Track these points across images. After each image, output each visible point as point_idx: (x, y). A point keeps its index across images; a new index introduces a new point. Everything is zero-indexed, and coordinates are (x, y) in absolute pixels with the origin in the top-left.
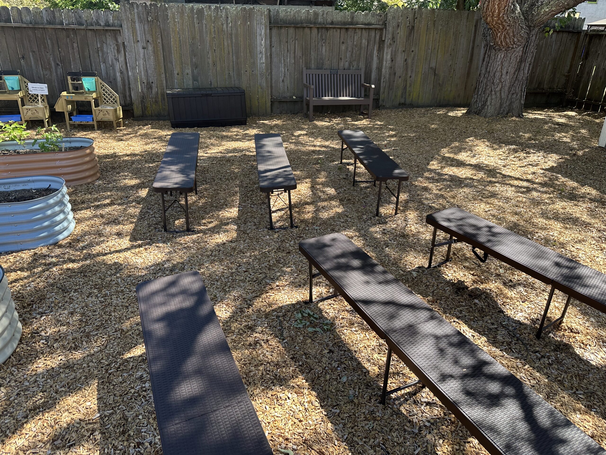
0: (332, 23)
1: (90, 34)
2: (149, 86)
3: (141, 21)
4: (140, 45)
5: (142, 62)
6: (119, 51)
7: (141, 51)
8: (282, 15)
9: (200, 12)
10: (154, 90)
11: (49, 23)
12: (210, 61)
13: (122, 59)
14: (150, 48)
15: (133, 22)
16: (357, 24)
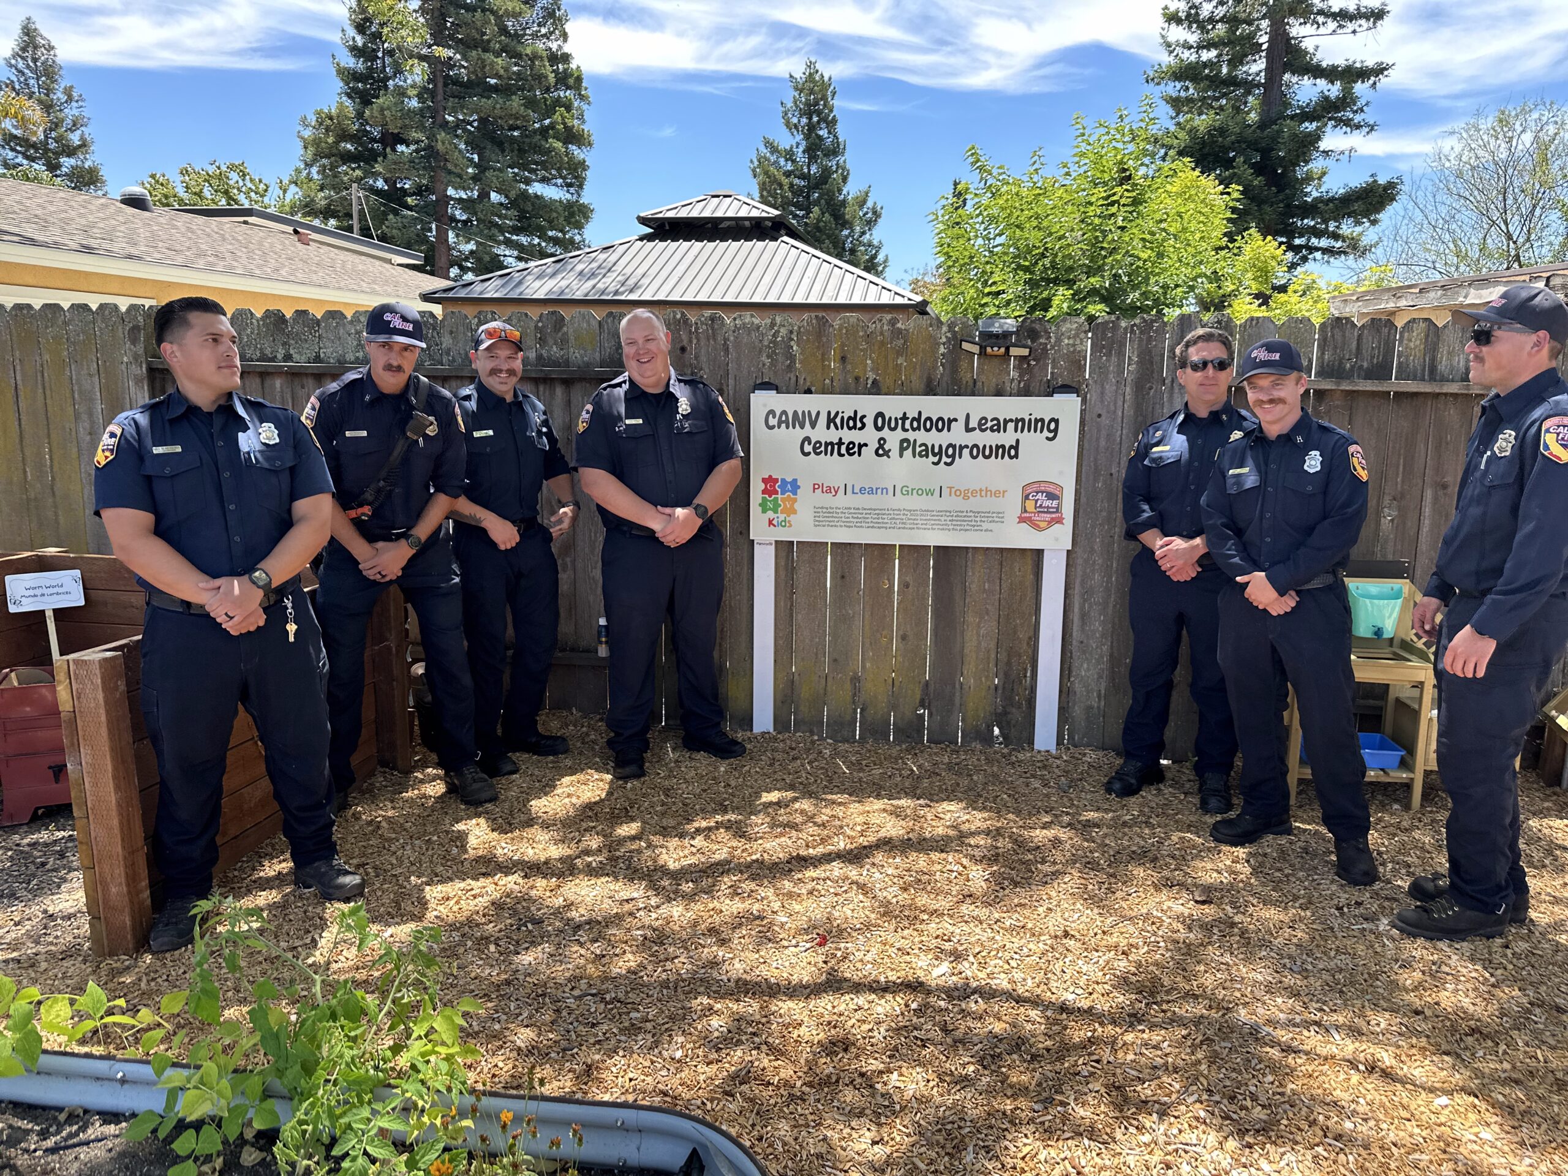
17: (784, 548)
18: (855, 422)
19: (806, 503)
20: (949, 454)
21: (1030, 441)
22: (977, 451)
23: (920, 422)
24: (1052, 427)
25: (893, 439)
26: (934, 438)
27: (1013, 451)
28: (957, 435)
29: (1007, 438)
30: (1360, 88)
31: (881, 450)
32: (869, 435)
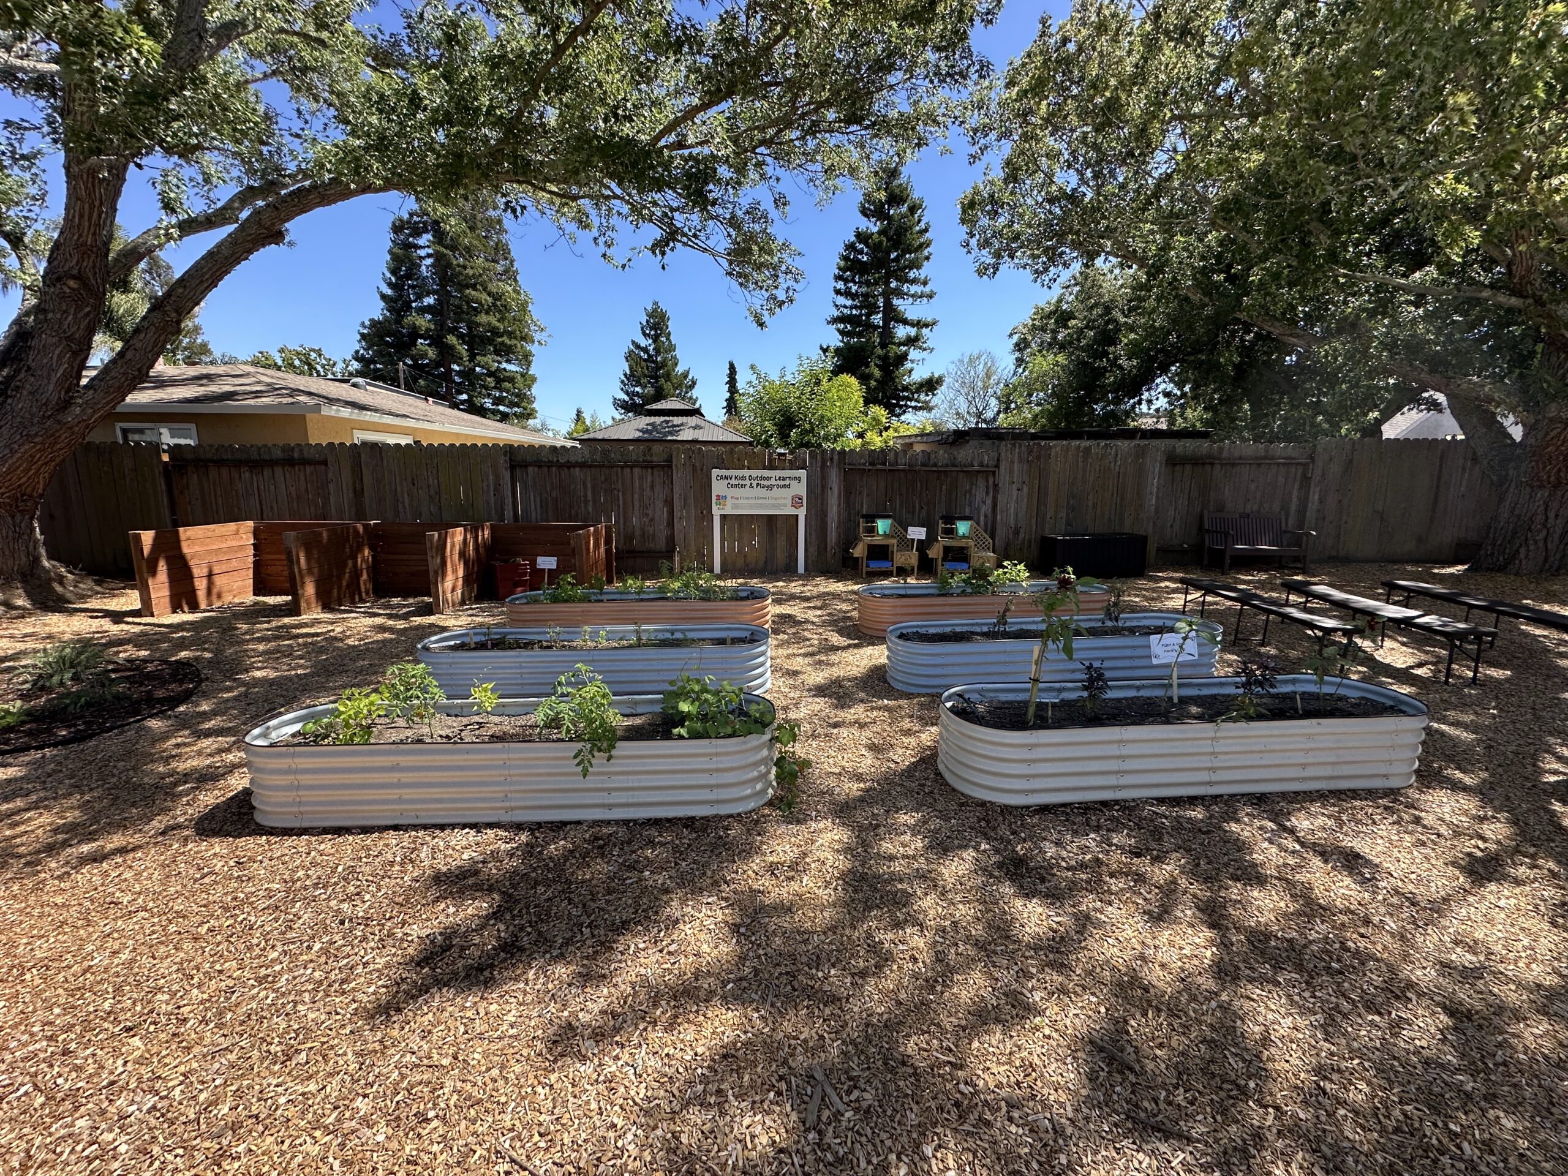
0: (1240, 458)
1: (961, 475)
2: (1017, 532)
3: (1020, 460)
4: (1015, 487)
5: (1013, 504)
6: (987, 493)
7: (1015, 493)
8: (1179, 450)
9: (1088, 450)
10: (1022, 535)
11: (923, 465)
12: (1090, 504)
13: (989, 501)
14: (1025, 489)
15: (1012, 462)
16: (1272, 458)
17: (723, 517)
18: (743, 478)
19: (729, 502)
20: (771, 487)
21: (794, 483)
22: (778, 486)
23: (762, 478)
24: (799, 479)
25: (754, 483)
26: (766, 483)
27: (789, 486)
28: (773, 482)
29: (787, 482)
30: (925, 331)
31: (751, 486)
32: (748, 482)
